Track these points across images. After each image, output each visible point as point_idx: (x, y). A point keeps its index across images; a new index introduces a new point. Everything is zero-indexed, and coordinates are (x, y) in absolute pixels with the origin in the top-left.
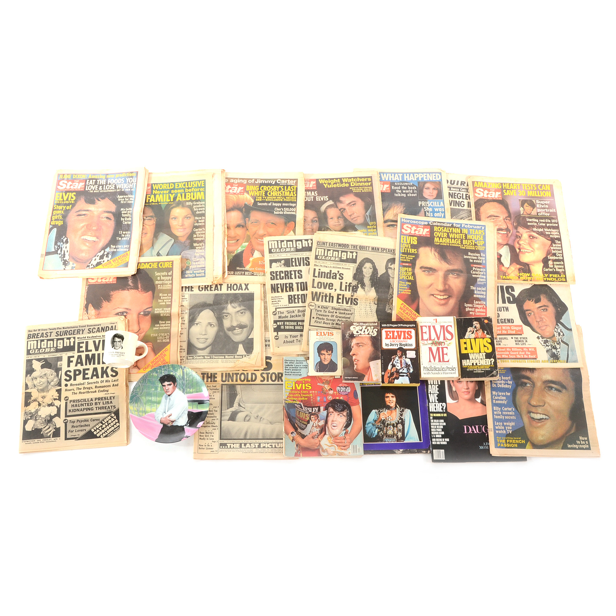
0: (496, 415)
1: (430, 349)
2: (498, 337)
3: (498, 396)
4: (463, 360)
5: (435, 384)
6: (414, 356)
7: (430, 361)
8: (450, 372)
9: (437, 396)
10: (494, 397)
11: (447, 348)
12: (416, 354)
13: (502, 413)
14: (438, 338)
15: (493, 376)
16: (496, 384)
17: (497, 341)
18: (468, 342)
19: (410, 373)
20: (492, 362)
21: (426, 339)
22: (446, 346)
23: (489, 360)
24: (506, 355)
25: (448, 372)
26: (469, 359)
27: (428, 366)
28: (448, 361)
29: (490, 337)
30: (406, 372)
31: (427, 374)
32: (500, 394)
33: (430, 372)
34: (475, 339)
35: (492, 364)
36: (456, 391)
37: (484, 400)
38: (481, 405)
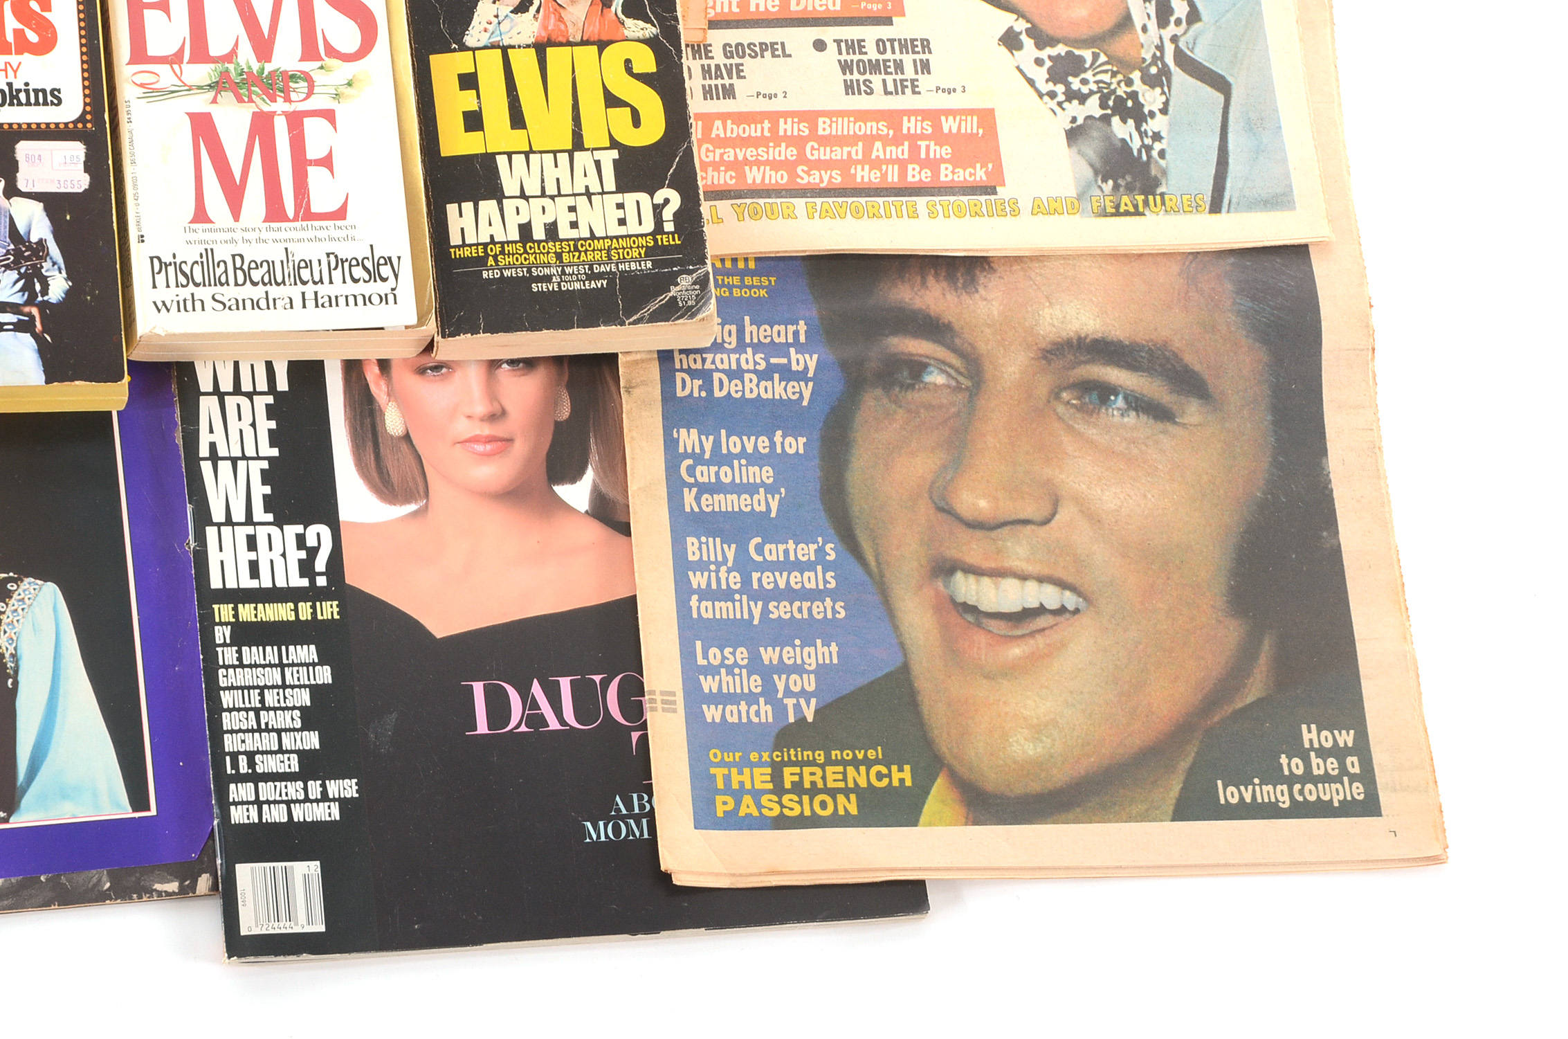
0: (707, 594)
1: (203, 127)
2: (718, 38)
3: (720, 459)
4: (452, 209)
5: (246, 386)
6: (77, 180)
7: (201, 215)
8: (351, 288)
9: (266, 477)
10: (691, 471)
11: (329, 115)
12: (93, 164)
13: (746, 581)
14: (264, 48)
15: (671, 311)
16: (705, 376)
17: (706, 71)
18: (490, 69)
19: (44, 306)
20: (668, 214)
21: (171, 50)
22: (314, 103)
23: (643, 197)
24: (776, 165)
25: (339, 288)
26: (497, 194)
27: (189, 254)
28: (340, 214)
29: (650, 30)
30: (18, 299)
31: (182, 306)
32: (733, 444)
33: (204, 293)
34: (540, 48)
35: (669, 227)
36: (407, 437)
37: (612, 493)
38: (594, 531)
